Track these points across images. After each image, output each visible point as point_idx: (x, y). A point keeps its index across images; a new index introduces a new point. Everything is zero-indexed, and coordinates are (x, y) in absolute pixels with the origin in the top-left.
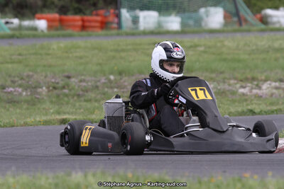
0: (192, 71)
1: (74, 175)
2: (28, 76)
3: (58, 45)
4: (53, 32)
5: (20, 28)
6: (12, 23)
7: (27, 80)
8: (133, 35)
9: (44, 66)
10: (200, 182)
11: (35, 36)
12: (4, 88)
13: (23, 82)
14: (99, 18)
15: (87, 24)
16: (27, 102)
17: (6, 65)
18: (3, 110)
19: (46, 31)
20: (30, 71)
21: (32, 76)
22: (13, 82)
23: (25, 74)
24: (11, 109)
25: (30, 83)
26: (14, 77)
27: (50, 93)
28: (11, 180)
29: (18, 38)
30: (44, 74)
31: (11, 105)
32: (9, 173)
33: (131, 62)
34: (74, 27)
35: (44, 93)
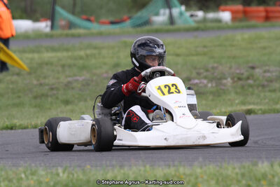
1: (260, 165)
2: (213, 68)
3: (241, 36)
4: (237, 24)
5: (205, 20)
6: (197, 16)
7: (212, 71)
9: (229, 57)
11: (220, 29)
12: (190, 80)
13: (208, 73)
15: (271, 15)
16: (212, 93)
17: (192, 58)
19: (230, 23)
20: (215, 62)
21: (217, 68)
22: (199, 74)
23: (210, 66)
25: (215, 74)
26: (200, 69)
27: (235, 84)
28: (199, 170)
29: (202, 30)
30: (228, 65)
32: (196, 163)
34: (258, 17)
35: (229, 84)
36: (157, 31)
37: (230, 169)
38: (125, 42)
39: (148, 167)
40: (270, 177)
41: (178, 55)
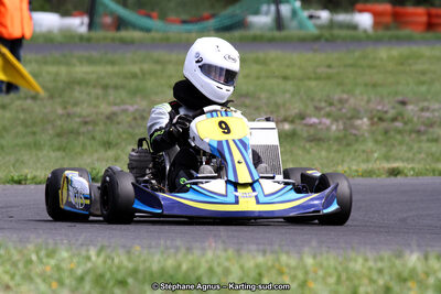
2: (341, 101)
3: (388, 53)
4: (381, 33)
5: (332, 25)
6: (319, 17)
7: (339, 106)
9: (366, 85)
11: (354, 39)
12: (303, 118)
13: (333, 109)
15: (435, 20)
16: (338, 140)
17: (308, 83)
18: (300, 152)
19: (370, 31)
20: (343, 92)
21: (347, 101)
23: (336, 97)
24: (313, 151)
25: (344, 111)
26: (320, 101)
27: (374, 128)
28: (309, 261)
29: (327, 40)
30: (365, 98)
31: (313, 144)
32: (306, 249)
34: (415, 24)
35: (365, 127)
36: (255, 39)
37: (360, 260)
39: (231, 252)
40: (421, 275)
41: (285, 78)
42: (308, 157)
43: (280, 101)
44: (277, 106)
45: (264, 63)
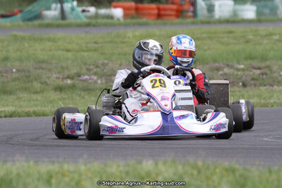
0: (266, 60)
1: (144, 163)
2: (103, 64)
3: (133, 34)
4: (129, 21)
5: (97, 16)
6: (88, 11)
7: (102, 68)
8: (208, 23)
9: (119, 54)
10: (270, 172)
11: (113, 25)
12: (80, 76)
13: (99, 70)
14: (174, 7)
15: (162, 12)
17: (82, 53)
18: (78, 98)
19: (122, 20)
20: (105, 59)
21: (107, 64)
22: (89, 70)
23: (100, 62)
24: (86, 97)
25: (105, 71)
26: (90, 65)
28: (83, 168)
29: (94, 26)
30: (119, 62)
31: (86, 93)
32: (81, 160)
33: (205, 50)
34: (149, 15)
36: (49, 26)
37: (115, 167)
38: (15, 36)
39: (32, 163)
40: (154, 175)
41: (68, 51)
42: (83, 100)
43: (64, 65)
44: (63, 68)
45: (54, 41)
